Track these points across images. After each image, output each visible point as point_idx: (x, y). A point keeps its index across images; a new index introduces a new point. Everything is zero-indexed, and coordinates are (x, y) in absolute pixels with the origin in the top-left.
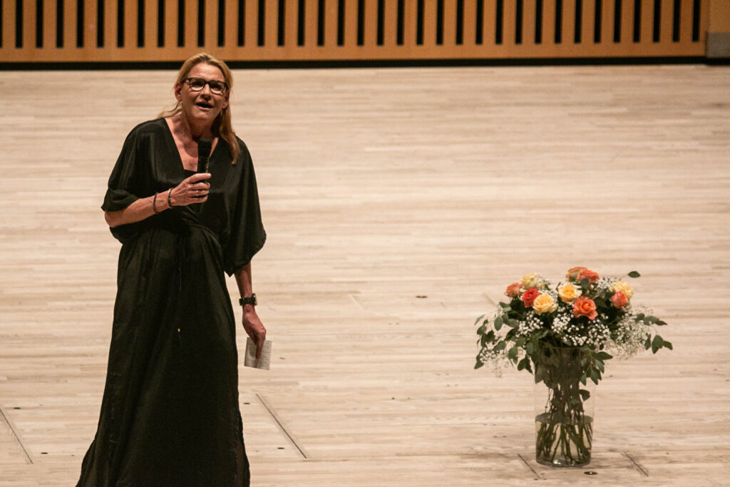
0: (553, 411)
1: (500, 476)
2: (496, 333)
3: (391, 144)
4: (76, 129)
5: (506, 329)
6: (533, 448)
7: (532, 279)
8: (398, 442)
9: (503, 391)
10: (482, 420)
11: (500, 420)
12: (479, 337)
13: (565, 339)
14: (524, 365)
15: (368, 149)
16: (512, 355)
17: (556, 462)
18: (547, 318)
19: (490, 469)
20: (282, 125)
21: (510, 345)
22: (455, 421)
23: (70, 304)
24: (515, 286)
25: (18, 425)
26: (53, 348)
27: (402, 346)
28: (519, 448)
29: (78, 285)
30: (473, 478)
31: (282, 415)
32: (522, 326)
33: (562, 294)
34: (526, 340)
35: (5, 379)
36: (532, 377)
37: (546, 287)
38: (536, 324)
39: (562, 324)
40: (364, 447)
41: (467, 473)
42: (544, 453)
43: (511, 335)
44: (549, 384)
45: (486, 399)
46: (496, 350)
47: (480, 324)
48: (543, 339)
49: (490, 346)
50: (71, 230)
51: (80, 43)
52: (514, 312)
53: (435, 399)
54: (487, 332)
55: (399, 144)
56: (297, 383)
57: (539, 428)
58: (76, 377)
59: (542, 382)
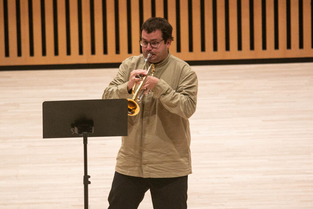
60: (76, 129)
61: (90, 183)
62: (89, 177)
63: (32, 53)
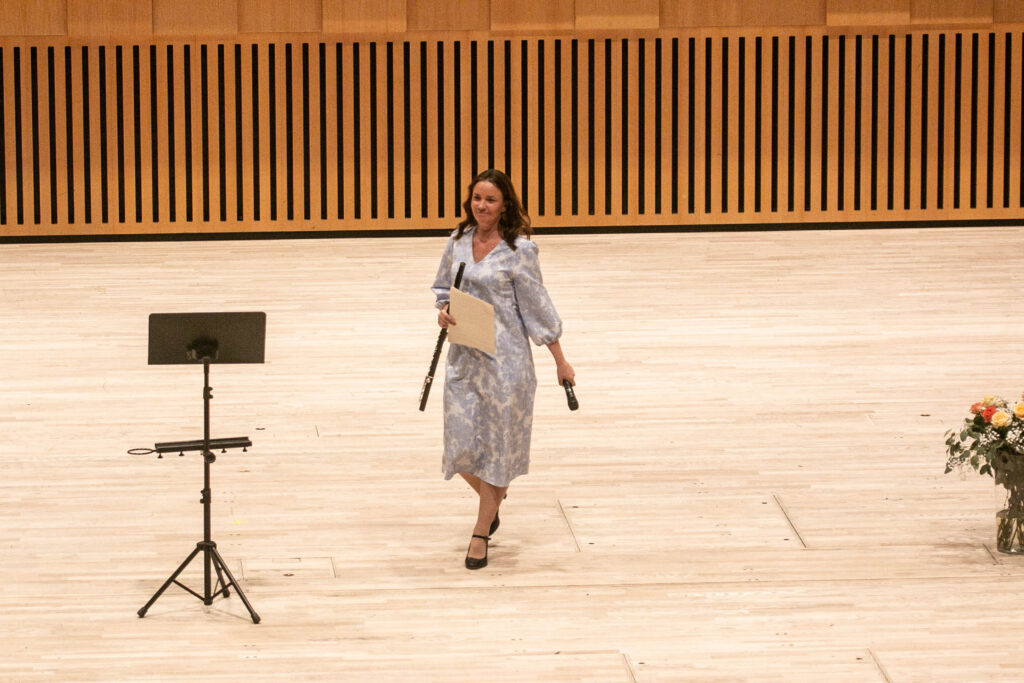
0: (1011, 508)
1: (964, 562)
2: (962, 444)
3: (922, 290)
4: (663, 280)
5: (970, 441)
6: (995, 539)
7: (992, 399)
8: (883, 534)
9: (979, 492)
10: (958, 516)
11: (973, 516)
12: (948, 447)
13: (1017, 449)
14: (985, 470)
15: (901, 295)
16: (974, 463)
17: (1013, 550)
18: (1002, 431)
19: (957, 556)
20: (833, 275)
21: (973, 453)
22: (936, 517)
23: (633, 422)
24: (978, 404)
25: (574, 520)
26: (614, 458)
27: (901, 456)
28: (985, 539)
29: (642, 407)
30: (943, 564)
31: (792, 513)
32: (982, 438)
33: (1016, 412)
34: (986, 449)
35: (569, 483)
36: (992, 480)
37: (1005, 406)
38: (994, 436)
39: (1014, 437)
40: (855, 539)
41: (938, 560)
42: (1004, 544)
43: (974, 446)
44: (1006, 487)
45: (964, 499)
46: (962, 458)
47: (949, 436)
48: (1000, 449)
49: (958, 454)
50: (644, 362)
51: (675, 209)
52: (977, 426)
53: (922, 499)
54: (955, 443)
55: (928, 290)
56: (809, 487)
57: (1000, 522)
58: (626, 481)
59: (1002, 485)
60: (194, 353)
61: (211, 397)
62: (211, 389)
63: (122, 219)
